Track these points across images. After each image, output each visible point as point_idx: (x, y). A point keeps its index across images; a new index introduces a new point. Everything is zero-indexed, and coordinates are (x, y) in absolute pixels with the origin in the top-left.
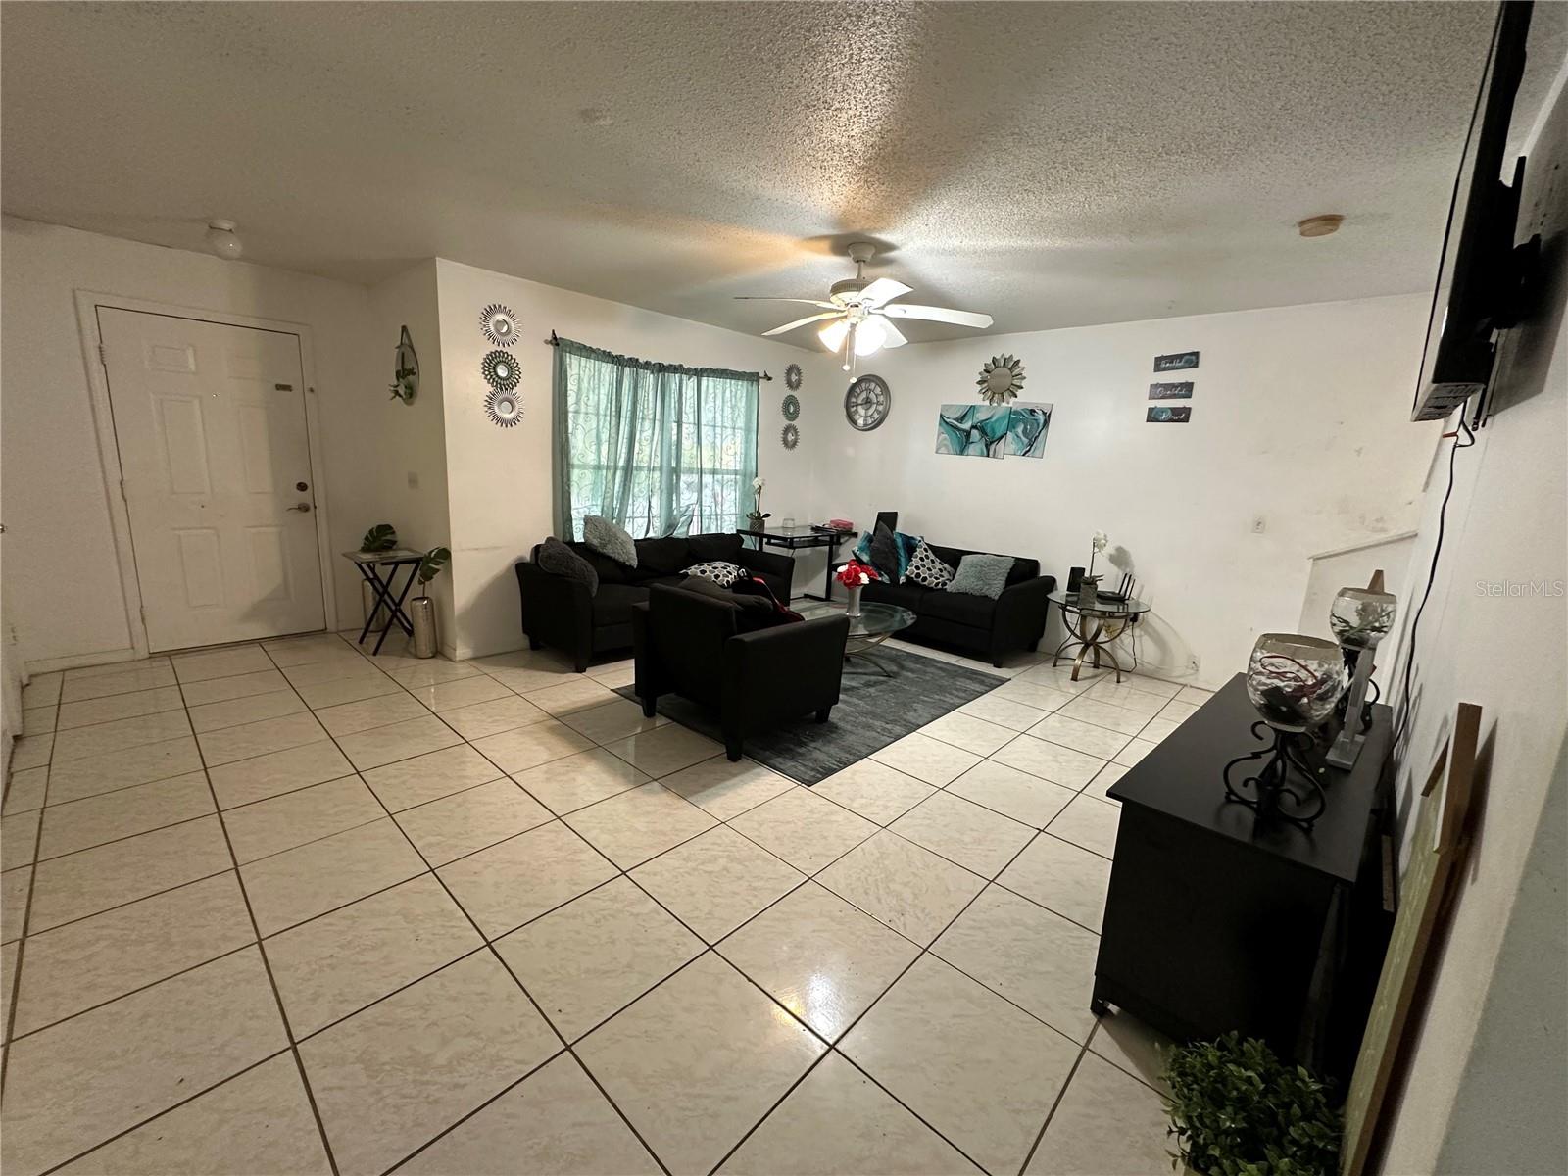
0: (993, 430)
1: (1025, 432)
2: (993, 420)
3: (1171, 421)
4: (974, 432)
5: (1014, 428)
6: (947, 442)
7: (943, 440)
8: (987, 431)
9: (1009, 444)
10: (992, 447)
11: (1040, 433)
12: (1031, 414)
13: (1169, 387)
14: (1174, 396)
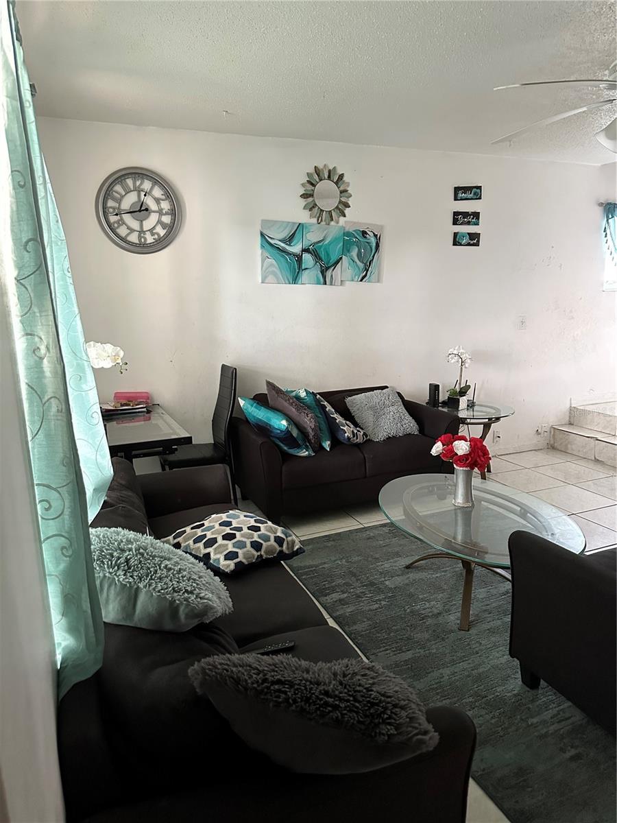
0: (328, 254)
1: (359, 255)
2: (326, 242)
3: (469, 244)
4: (306, 257)
5: (349, 251)
6: (274, 269)
7: (269, 267)
8: (321, 255)
9: (345, 269)
10: (328, 274)
11: (373, 257)
12: (363, 236)
13: (465, 214)
14: (469, 223)
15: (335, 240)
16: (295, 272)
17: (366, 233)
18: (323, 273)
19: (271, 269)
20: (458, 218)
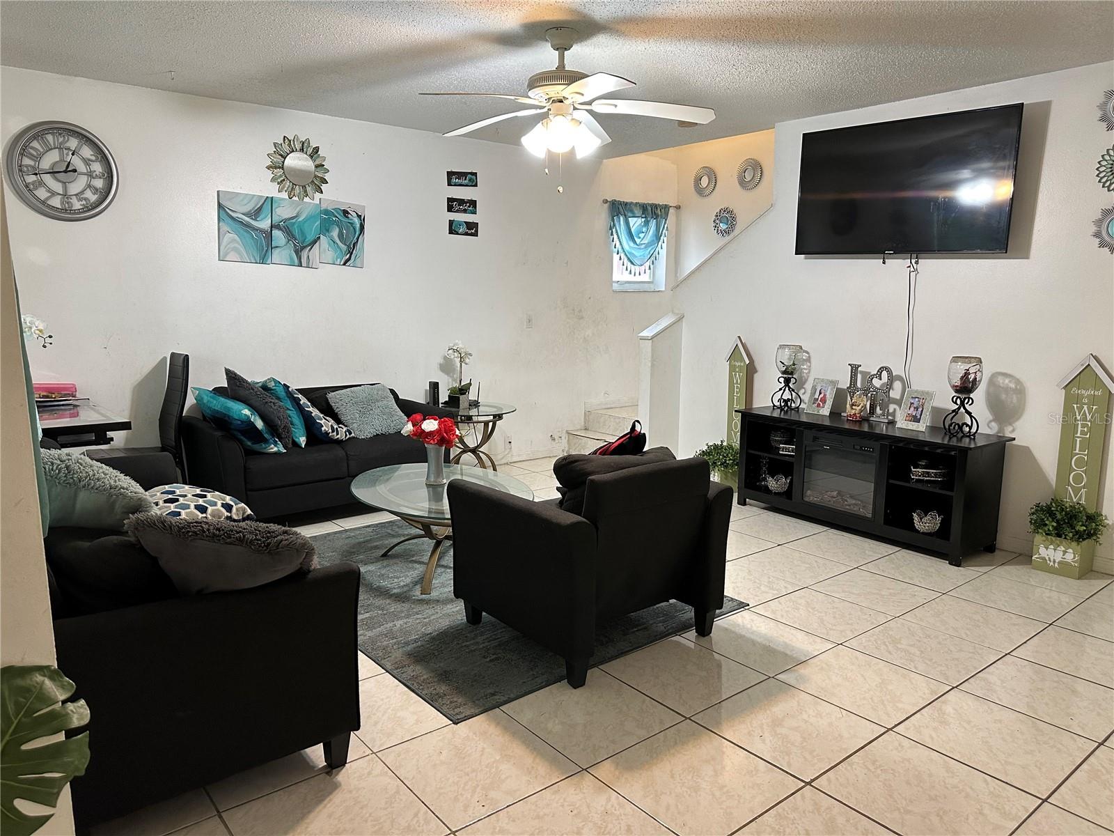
0: (302, 233)
1: (341, 236)
2: (300, 219)
3: (466, 234)
4: (276, 233)
5: (328, 231)
6: (236, 245)
7: (231, 242)
8: (294, 232)
9: (324, 250)
10: (304, 254)
11: (358, 239)
12: (345, 215)
13: (461, 202)
14: (465, 211)
15: (310, 218)
16: (263, 250)
17: (348, 213)
18: (298, 252)
19: (232, 245)
20: (452, 205)
